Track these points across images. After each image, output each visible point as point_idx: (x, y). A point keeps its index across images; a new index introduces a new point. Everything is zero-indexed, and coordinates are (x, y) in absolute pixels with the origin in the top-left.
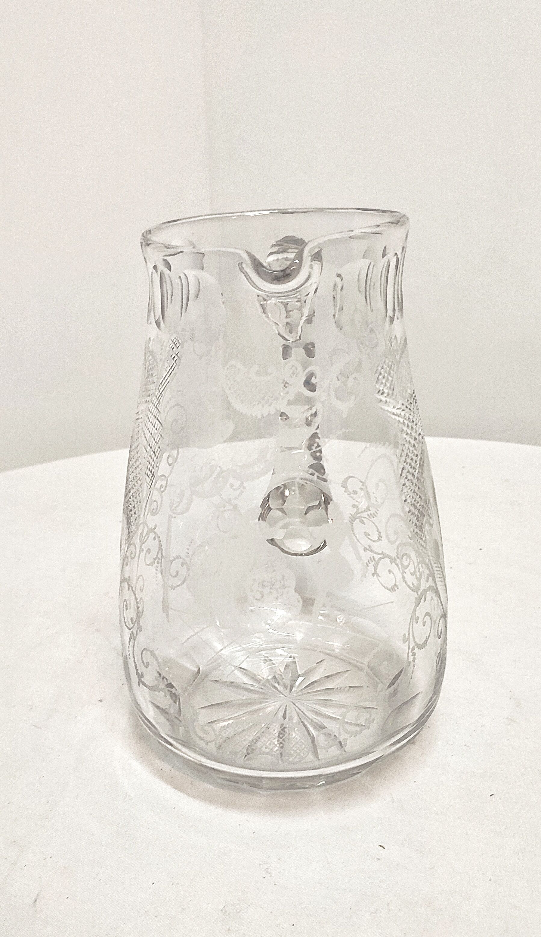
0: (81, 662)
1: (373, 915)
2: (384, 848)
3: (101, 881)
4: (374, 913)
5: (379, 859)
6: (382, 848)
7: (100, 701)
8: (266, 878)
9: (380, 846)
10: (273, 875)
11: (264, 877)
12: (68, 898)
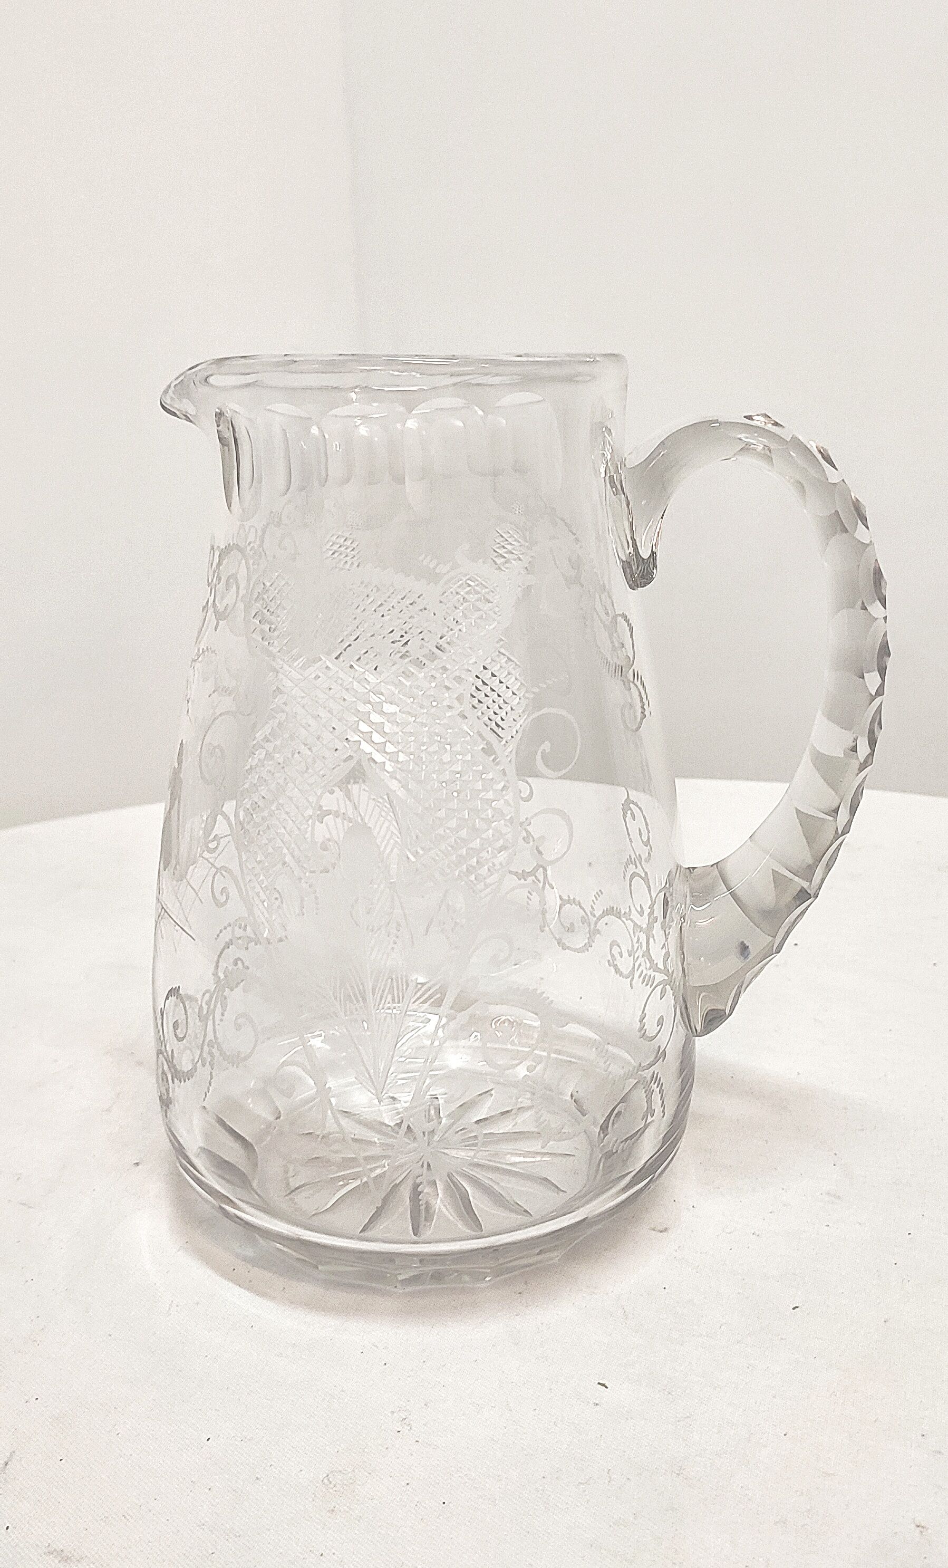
0: (108, 1110)
1: (582, 1486)
2: (607, 1387)
3: (119, 1435)
4: (583, 1484)
5: (597, 1404)
6: (604, 1387)
7: (137, 1164)
8: (401, 1432)
9: (599, 1383)
10: (413, 1428)
11: (399, 1431)
12: (61, 1460)
